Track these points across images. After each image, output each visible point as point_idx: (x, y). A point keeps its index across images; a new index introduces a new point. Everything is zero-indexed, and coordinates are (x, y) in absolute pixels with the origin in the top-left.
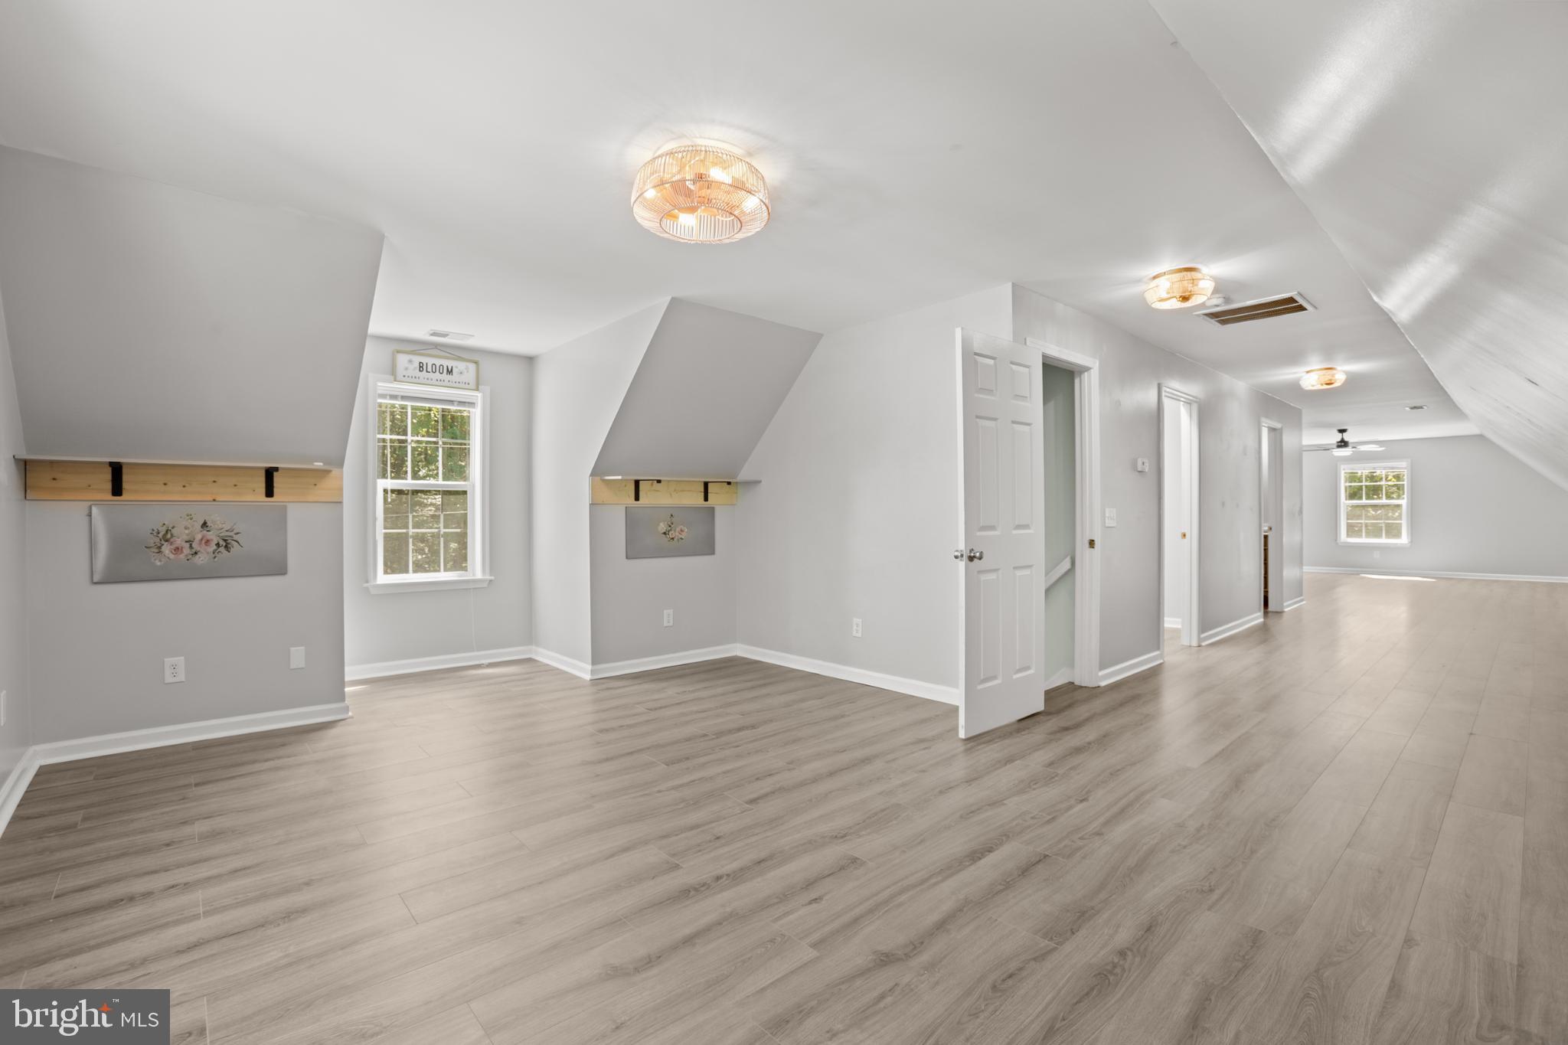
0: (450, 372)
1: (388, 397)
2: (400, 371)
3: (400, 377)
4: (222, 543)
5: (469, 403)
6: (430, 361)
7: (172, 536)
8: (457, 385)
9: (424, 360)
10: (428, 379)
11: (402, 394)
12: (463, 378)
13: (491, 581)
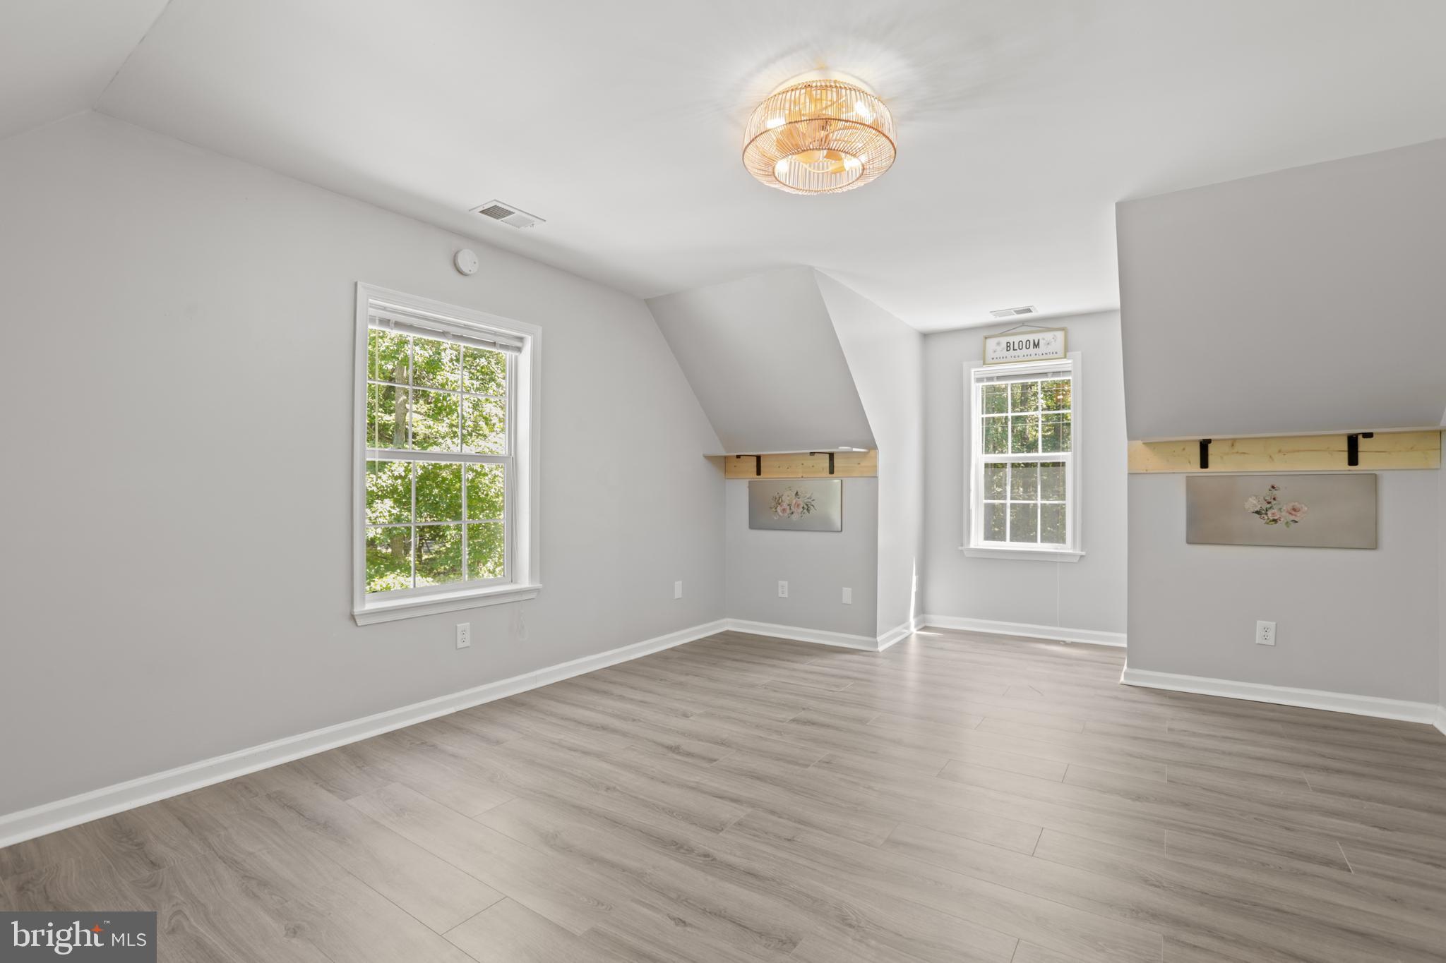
0: (1036, 345)
1: (985, 380)
2: (990, 354)
3: (989, 360)
4: (806, 507)
5: (1063, 372)
6: (1016, 339)
7: (782, 501)
8: (1045, 357)
9: (1011, 339)
10: (1015, 357)
11: (997, 375)
12: (1051, 349)
13: (1082, 556)
